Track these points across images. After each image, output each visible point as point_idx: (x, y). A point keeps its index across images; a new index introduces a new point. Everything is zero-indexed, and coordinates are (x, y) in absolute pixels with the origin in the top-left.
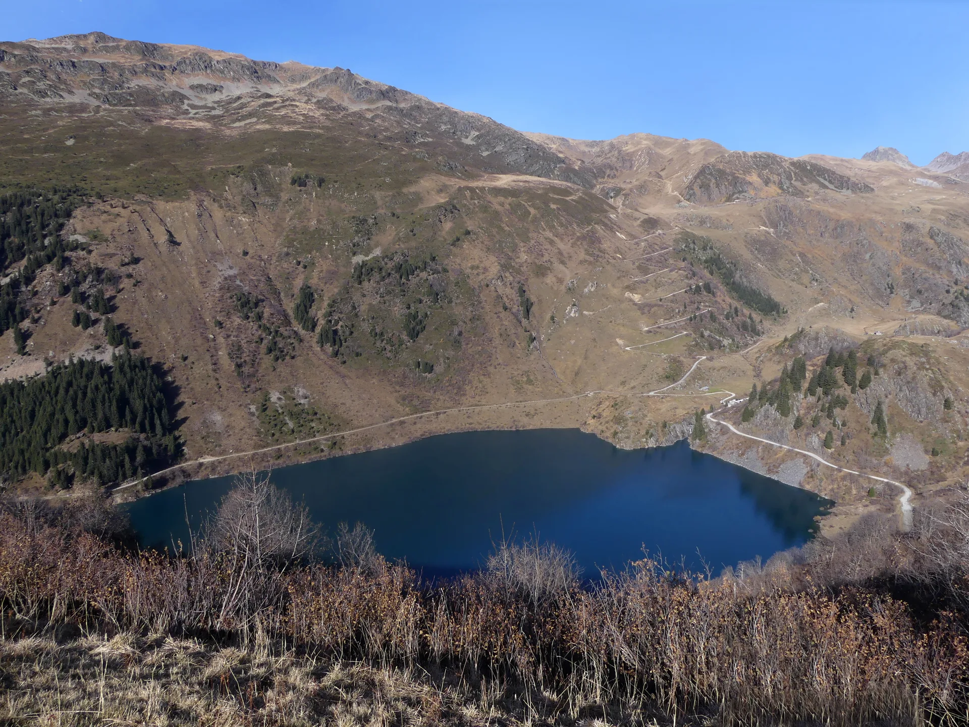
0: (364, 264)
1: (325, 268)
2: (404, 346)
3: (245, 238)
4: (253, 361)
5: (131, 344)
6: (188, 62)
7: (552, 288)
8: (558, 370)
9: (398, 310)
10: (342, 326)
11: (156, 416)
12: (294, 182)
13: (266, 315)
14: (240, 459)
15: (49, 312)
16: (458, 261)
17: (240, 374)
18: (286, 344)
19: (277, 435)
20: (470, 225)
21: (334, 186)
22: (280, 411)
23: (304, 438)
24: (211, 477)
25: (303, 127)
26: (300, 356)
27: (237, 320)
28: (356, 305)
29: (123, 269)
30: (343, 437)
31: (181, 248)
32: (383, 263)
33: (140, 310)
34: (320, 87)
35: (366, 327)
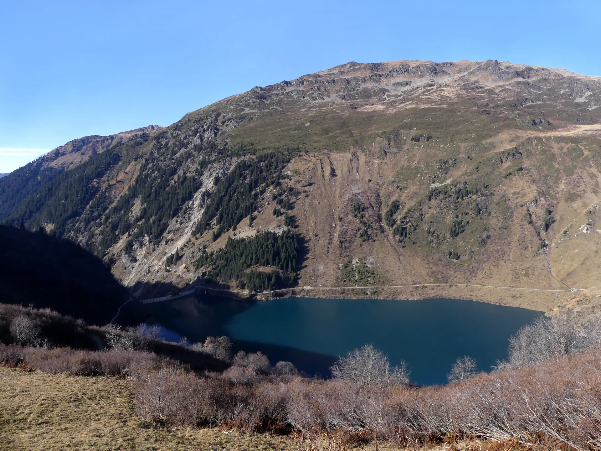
0: (436, 189)
1: (412, 190)
2: (446, 241)
3: (373, 172)
4: (351, 240)
5: (293, 226)
6: (395, 70)
7: (576, 210)
8: (553, 270)
9: (449, 218)
10: (409, 225)
11: (290, 262)
12: (413, 139)
13: (367, 216)
14: (323, 290)
15: (266, 208)
16: (504, 188)
17: (341, 247)
18: (372, 233)
19: (347, 281)
20: (526, 164)
21: (436, 141)
22: (355, 269)
23: (361, 286)
24: (305, 297)
25: (436, 105)
26: (379, 240)
27: (350, 217)
28: (423, 213)
29: (303, 188)
30: (383, 289)
31: (336, 178)
32: (449, 188)
33: (304, 209)
34: (475, 74)
35: (425, 227)
